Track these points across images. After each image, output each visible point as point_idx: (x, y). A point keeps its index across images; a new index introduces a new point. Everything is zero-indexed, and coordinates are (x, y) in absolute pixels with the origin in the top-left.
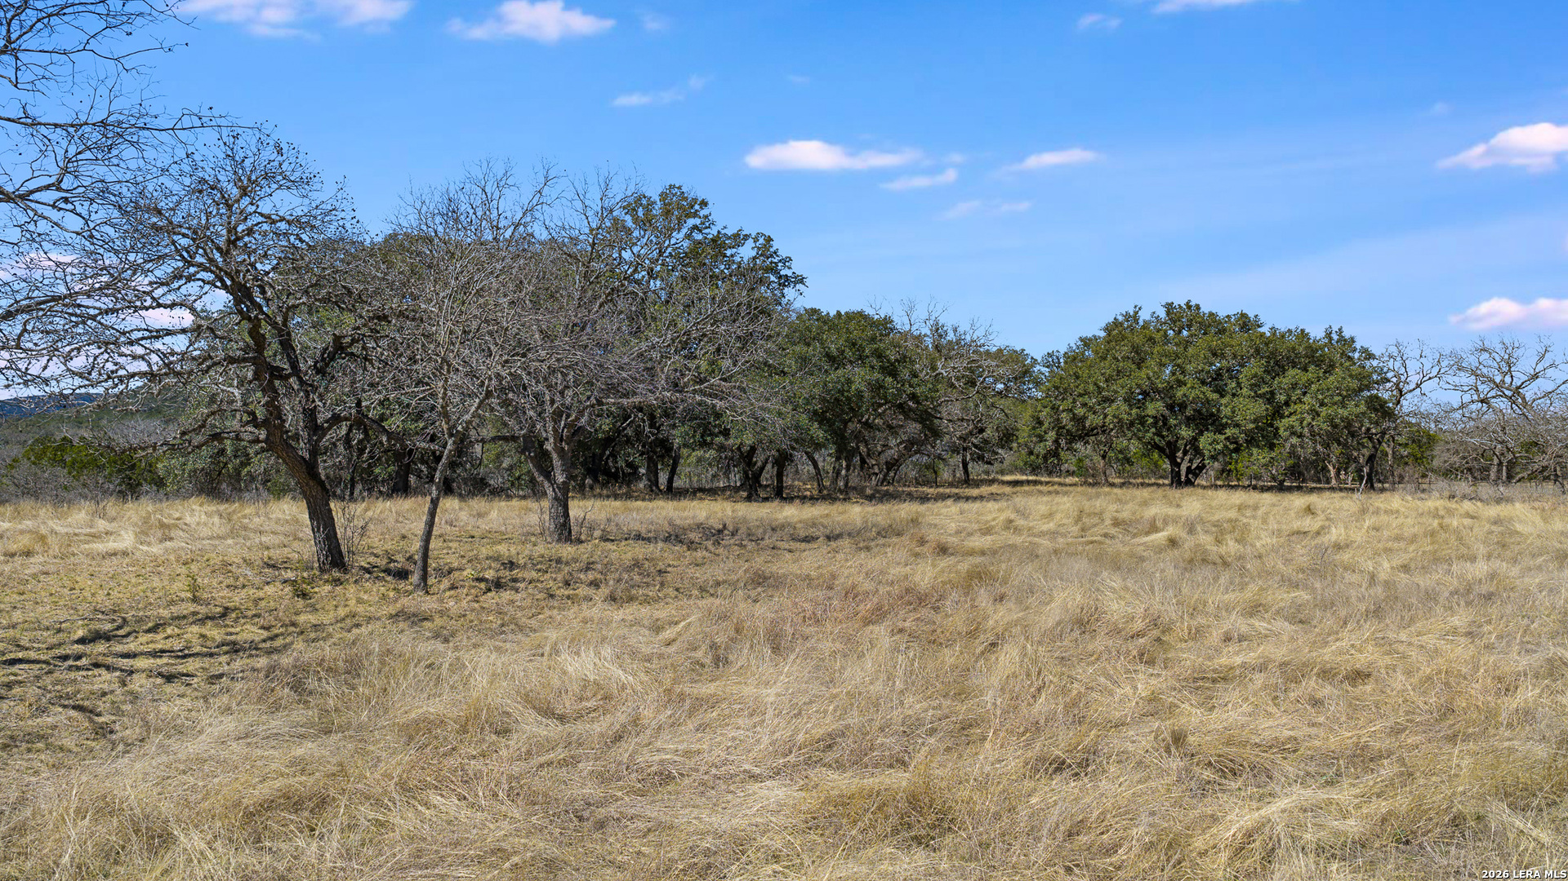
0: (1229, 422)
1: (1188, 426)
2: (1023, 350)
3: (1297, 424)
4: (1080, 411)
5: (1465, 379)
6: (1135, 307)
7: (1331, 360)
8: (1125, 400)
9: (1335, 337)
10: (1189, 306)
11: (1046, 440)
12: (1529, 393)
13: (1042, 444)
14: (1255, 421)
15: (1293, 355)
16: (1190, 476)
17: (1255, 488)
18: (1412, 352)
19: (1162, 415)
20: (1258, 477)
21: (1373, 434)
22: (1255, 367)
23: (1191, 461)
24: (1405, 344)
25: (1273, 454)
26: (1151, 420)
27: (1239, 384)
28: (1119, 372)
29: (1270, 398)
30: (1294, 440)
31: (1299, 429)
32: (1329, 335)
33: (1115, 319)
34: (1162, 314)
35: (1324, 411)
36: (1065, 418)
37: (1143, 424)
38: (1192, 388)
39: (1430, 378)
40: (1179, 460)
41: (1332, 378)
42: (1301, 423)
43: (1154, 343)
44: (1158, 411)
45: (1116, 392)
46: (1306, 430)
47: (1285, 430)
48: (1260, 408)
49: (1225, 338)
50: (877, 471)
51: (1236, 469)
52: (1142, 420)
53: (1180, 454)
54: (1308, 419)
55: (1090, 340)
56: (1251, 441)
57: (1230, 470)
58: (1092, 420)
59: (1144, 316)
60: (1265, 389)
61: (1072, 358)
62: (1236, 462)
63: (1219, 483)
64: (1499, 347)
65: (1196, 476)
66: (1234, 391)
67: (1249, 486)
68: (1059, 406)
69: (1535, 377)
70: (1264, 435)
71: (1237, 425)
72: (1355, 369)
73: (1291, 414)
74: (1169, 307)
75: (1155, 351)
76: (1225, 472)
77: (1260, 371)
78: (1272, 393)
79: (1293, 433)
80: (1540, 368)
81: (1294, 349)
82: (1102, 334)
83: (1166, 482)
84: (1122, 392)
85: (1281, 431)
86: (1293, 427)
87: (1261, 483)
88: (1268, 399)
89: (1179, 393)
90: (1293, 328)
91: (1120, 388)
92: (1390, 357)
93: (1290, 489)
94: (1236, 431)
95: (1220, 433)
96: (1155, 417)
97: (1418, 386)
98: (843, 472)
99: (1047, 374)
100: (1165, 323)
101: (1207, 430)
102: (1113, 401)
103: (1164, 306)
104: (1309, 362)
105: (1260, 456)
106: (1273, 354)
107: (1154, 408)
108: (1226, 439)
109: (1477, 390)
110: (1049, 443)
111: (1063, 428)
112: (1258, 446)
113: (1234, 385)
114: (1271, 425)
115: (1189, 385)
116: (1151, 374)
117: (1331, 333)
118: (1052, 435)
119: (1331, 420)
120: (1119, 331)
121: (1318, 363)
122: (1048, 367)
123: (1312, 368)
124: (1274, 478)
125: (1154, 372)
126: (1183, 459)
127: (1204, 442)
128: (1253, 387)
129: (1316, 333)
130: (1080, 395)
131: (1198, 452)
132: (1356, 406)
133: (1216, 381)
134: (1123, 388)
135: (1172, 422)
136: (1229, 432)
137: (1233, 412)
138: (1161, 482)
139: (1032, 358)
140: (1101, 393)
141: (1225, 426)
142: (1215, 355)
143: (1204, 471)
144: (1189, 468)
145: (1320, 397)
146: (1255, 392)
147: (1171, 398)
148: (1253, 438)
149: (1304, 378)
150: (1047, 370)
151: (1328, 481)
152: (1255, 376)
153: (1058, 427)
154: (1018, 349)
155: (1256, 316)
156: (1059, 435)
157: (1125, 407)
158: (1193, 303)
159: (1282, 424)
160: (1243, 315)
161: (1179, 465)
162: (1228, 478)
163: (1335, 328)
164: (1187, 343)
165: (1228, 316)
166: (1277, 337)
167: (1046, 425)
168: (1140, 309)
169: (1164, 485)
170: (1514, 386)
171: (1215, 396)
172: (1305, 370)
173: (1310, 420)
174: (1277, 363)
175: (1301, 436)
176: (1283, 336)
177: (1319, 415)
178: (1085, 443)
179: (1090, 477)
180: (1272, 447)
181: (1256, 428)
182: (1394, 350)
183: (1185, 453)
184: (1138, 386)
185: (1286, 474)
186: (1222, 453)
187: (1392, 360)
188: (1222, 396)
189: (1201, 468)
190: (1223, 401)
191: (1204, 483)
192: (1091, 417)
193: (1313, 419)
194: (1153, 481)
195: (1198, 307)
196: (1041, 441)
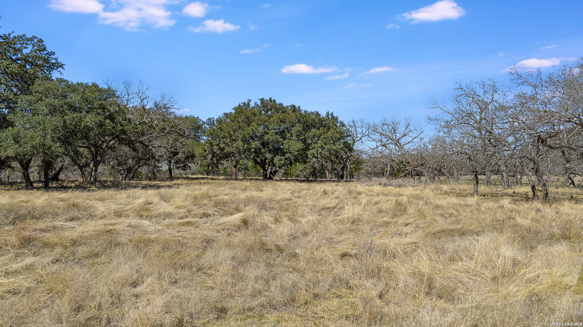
0: (287, 151)
1: (270, 153)
2: (198, 117)
3: (315, 152)
4: (222, 145)
5: (377, 137)
6: (248, 100)
7: (329, 126)
8: (242, 140)
9: (330, 117)
10: (271, 101)
11: (207, 159)
12: (403, 141)
13: (205, 161)
14: (298, 151)
15: (313, 123)
16: (271, 175)
17: (298, 180)
18: (358, 125)
19: (259, 148)
20: (298, 176)
21: (344, 158)
22: (298, 127)
23: (272, 169)
24: (356, 121)
25: (305, 166)
26: (253, 150)
27: (292, 134)
28: (240, 127)
29: (304, 141)
30: (314, 159)
31: (316, 155)
32: (328, 114)
33: (239, 105)
34: (259, 103)
35: (326, 147)
36: (215, 148)
37: (249, 152)
38: (272, 135)
39: (365, 136)
40: (266, 169)
41: (330, 133)
42: (317, 152)
43: (256, 116)
44: (256, 146)
45: (238, 136)
46: (319, 155)
47: (311, 155)
48: (300, 145)
49: (286, 115)
50: (122, 173)
51: (290, 173)
52: (249, 149)
53: (267, 166)
54: (320, 150)
55: (229, 114)
56: (297, 160)
57: (288, 174)
58: (227, 150)
59: (252, 104)
60: (302, 137)
61: (220, 121)
62: (291, 170)
63: (284, 178)
64: (391, 124)
65: (274, 175)
66: (290, 138)
67: (295, 180)
68: (213, 143)
69: (405, 135)
70: (302, 157)
71: (291, 153)
72: (338, 130)
73: (313, 148)
74: (262, 100)
75: (256, 119)
76: (286, 174)
77: (300, 129)
78: (305, 139)
79: (314, 157)
80: (406, 131)
81: (314, 120)
82: (233, 111)
83: (262, 178)
84: (240, 136)
85: (309, 156)
86: (314, 154)
87: (300, 179)
88: (303, 142)
89: (266, 138)
90: (313, 111)
91: (239, 135)
92: (350, 126)
93: (312, 181)
94: (290, 155)
95: (283, 156)
96: (256, 149)
97: (361, 139)
98: (93, 173)
99: (208, 128)
100: (260, 108)
101: (278, 155)
102: (237, 141)
103: (260, 100)
104: (320, 126)
105: (300, 166)
106: (305, 122)
107: (255, 144)
108: (285, 159)
109: (382, 141)
110: (208, 160)
111: (215, 153)
112: (299, 162)
113: (289, 135)
114: (305, 153)
115: (270, 134)
116: (254, 129)
117: (328, 115)
118: (210, 156)
119: (329, 151)
120: (239, 110)
121: (324, 126)
122: (208, 125)
123: (321, 128)
124: (305, 177)
125: (255, 128)
126: (268, 168)
127: (276, 160)
128: (298, 136)
129: (323, 114)
130: (223, 138)
131: (274, 165)
132: (339, 145)
133: (282, 134)
134: (241, 134)
135: (263, 151)
136: (287, 155)
137: (289, 146)
138: (259, 178)
139: (203, 121)
140: (231, 137)
141: (285, 153)
142: (281, 122)
143: (277, 173)
144: (271, 172)
145: (325, 141)
146: (298, 138)
147: (262, 140)
148: (297, 158)
149: (318, 133)
150: (208, 126)
151: (326, 178)
152: (298, 131)
153: (214, 154)
154: (196, 117)
155: (299, 107)
156: (213, 156)
157: (241, 144)
158: (273, 99)
159: (309, 152)
160: (294, 106)
161: (266, 171)
162: (287, 177)
163: (330, 113)
164: (270, 117)
165: (288, 107)
166: (308, 114)
167: (207, 151)
168: (250, 101)
169: (261, 179)
170: (397, 139)
171: (282, 140)
172: (319, 129)
173: (321, 151)
174: (307, 126)
175: (317, 158)
176: (309, 114)
177: (324, 149)
178: (227, 161)
179: (229, 176)
180: (305, 162)
181: (299, 154)
182: (351, 124)
183: (269, 165)
184: (248, 134)
185: (310, 175)
186: (284, 165)
187: (351, 128)
188: (284, 140)
189: (276, 172)
190: (285, 142)
191: (277, 179)
192: (227, 148)
193: (322, 150)
194: (257, 178)
195: (275, 101)
196: (205, 159)
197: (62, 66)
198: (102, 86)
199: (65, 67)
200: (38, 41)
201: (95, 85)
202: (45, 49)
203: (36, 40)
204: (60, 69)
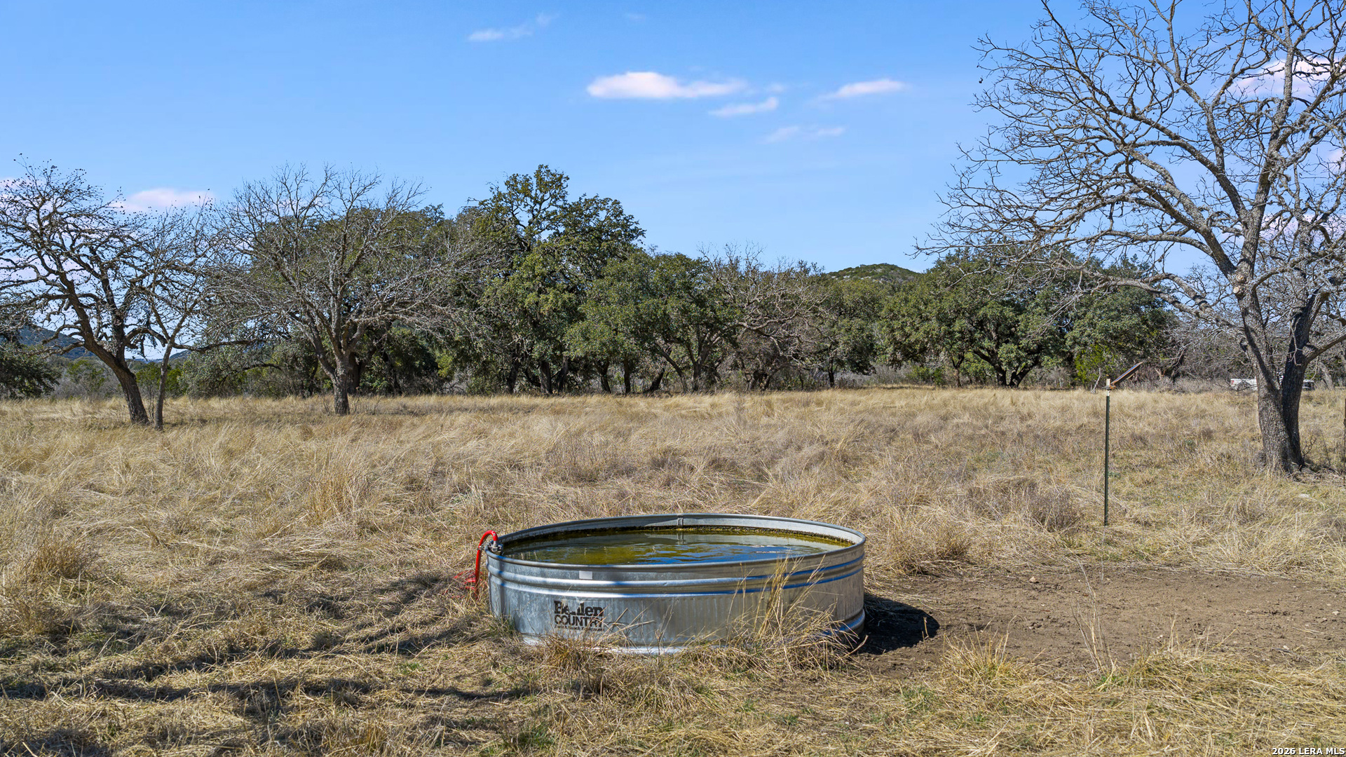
16: (1015, 381)
40: (1003, 367)
65: (1019, 381)
83: (997, 383)
144: (1013, 374)
161: (1003, 371)
189: (1023, 373)
197: (642, 233)
198: (693, 255)
199: (646, 234)
200: (613, 204)
201: (681, 257)
202: (621, 213)
203: (610, 203)
204: (640, 237)
